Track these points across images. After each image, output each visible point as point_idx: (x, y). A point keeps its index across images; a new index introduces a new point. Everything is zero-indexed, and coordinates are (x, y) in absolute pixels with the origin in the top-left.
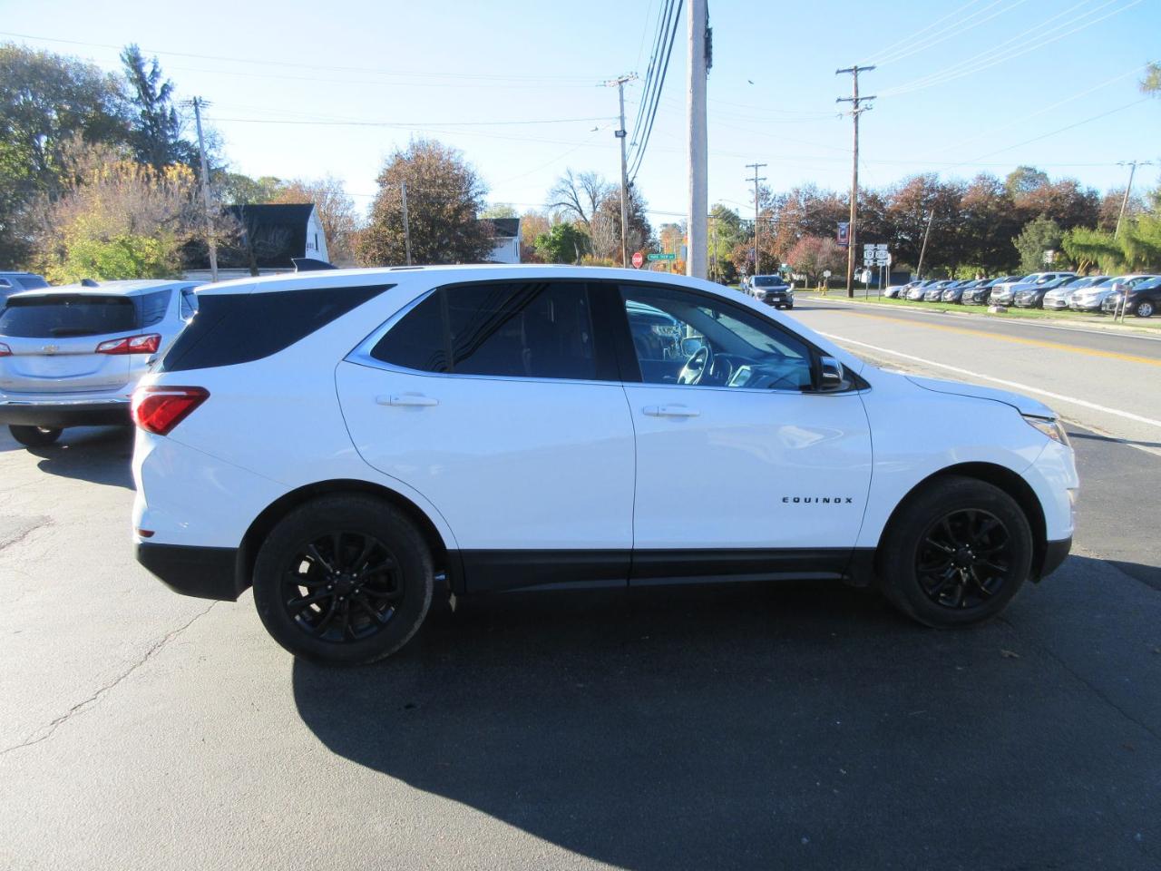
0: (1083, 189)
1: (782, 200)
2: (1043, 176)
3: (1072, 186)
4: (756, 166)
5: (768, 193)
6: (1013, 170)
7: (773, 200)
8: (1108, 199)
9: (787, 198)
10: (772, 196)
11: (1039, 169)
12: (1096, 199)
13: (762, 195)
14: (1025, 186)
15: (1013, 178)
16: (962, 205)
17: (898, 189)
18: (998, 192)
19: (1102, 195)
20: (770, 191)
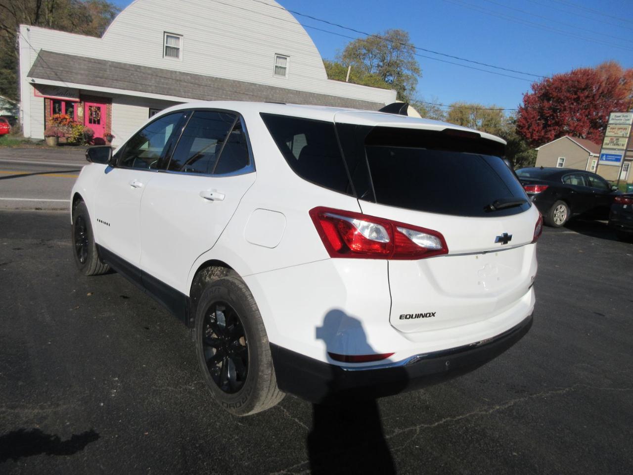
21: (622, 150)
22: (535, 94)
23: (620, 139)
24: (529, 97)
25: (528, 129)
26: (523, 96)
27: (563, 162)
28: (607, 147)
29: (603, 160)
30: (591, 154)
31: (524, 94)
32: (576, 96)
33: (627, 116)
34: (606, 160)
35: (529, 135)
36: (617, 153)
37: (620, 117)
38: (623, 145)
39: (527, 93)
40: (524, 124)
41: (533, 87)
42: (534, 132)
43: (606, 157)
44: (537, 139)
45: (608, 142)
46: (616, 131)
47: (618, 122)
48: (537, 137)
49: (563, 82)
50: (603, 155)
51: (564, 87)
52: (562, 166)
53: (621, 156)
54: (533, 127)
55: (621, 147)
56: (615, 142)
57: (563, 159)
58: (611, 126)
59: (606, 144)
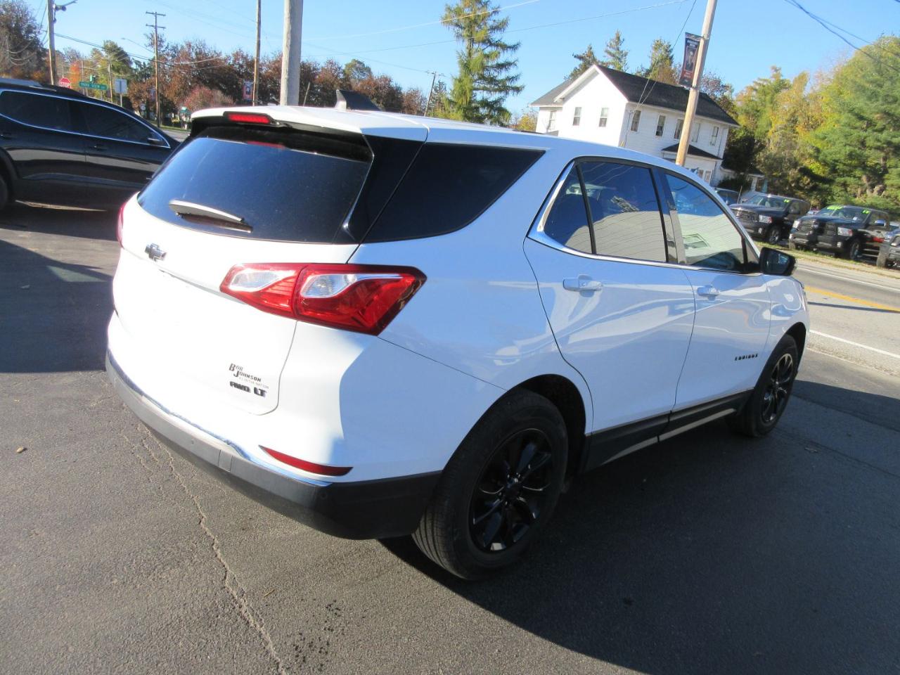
0: (393, 84)
1: (174, 49)
2: (369, 70)
3: (387, 80)
4: (156, 14)
5: (161, 41)
6: (349, 61)
7: (167, 48)
8: (408, 94)
9: (179, 48)
10: (165, 44)
11: (366, 64)
12: (400, 93)
13: (157, 42)
14: (357, 75)
15: (350, 66)
16: (316, 81)
17: (271, 59)
18: (341, 76)
19: (405, 90)
20: (163, 39)
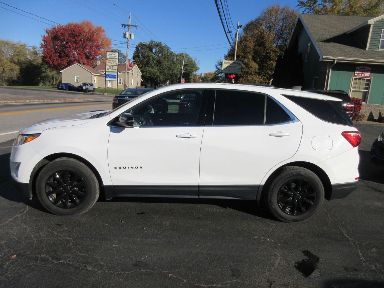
21: (116, 72)
22: (49, 36)
23: (114, 67)
24: (46, 38)
25: (50, 58)
26: (42, 37)
27: (78, 78)
28: (109, 70)
29: (108, 78)
30: (93, 74)
31: (43, 36)
32: (74, 40)
33: (115, 54)
34: (109, 78)
35: (51, 63)
36: (114, 74)
37: (111, 54)
38: (116, 70)
39: (44, 36)
40: (47, 56)
41: (47, 32)
42: (55, 61)
43: (109, 76)
44: (57, 65)
45: (108, 68)
46: (111, 62)
47: (111, 57)
48: (57, 64)
49: (65, 30)
50: (107, 75)
51: (67, 34)
52: (78, 81)
53: (116, 75)
54: (53, 57)
55: (115, 71)
56: (112, 68)
57: (78, 77)
58: (108, 59)
59: (108, 69)
